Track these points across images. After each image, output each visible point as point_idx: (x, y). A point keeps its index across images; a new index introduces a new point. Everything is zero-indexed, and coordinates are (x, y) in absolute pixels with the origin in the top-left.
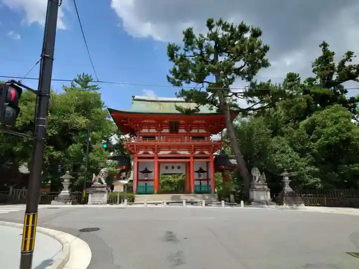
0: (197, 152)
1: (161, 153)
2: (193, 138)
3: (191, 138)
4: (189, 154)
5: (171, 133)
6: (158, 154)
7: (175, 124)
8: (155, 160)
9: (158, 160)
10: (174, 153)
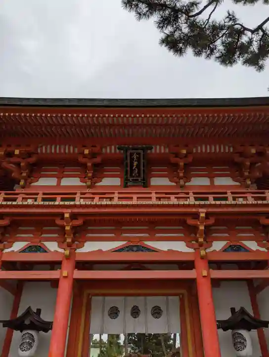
0: (218, 246)
1: (90, 248)
4: (191, 250)
5: (126, 186)
6: (78, 251)
7: (139, 154)
8: (61, 273)
9: (76, 271)
10: (135, 249)
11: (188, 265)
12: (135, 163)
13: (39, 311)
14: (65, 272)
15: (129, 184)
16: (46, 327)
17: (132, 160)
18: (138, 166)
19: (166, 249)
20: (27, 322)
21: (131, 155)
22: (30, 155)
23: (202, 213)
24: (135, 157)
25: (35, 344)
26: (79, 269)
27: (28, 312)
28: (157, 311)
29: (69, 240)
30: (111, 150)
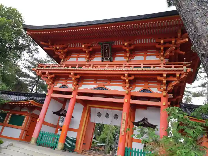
4: (124, 91)
7: (108, 46)
9: (77, 96)
10: (101, 89)
12: (106, 51)
15: (104, 60)
17: (105, 49)
18: (108, 52)
20: (61, 113)
21: (105, 46)
23: (126, 74)
27: (61, 110)
28: (116, 116)
29: (74, 84)
30: (96, 44)
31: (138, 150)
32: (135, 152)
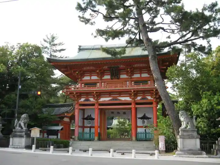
0: (139, 98)
1: (102, 100)
2: (135, 82)
3: (133, 83)
4: (131, 100)
5: (112, 79)
6: (99, 101)
8: (95, 107)
9: (99, 106)
10: (115, 100)
11: (130, 104)
13: (91, 115)
14: (96, 106)
16: (93, 119)
18: (115, 73)
19: (123, 100)
20: (88, 118)
22: (81, 71)
23: (132, 91)
24: (114, 69)
25: (91, 123)
26: (100, 106)
27: (88, 116)
29: (96, 98)
30: (106, 67)
31: (140, 132)
32: (140, 133)
